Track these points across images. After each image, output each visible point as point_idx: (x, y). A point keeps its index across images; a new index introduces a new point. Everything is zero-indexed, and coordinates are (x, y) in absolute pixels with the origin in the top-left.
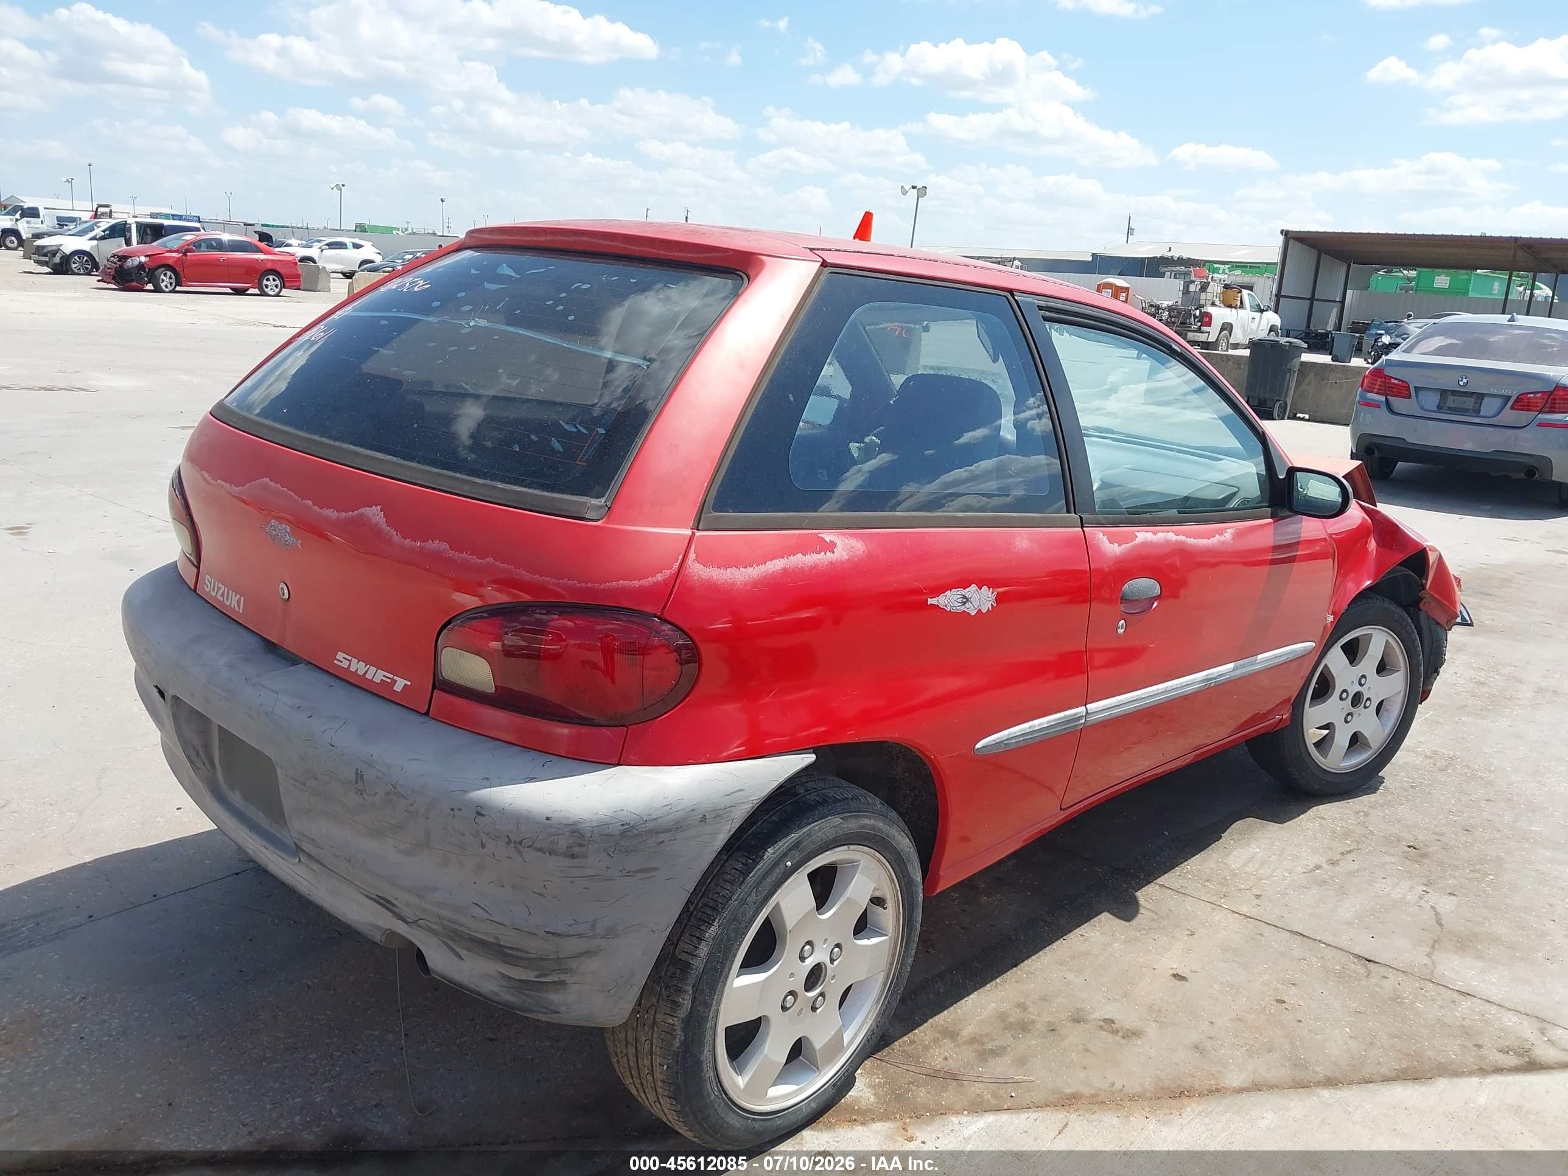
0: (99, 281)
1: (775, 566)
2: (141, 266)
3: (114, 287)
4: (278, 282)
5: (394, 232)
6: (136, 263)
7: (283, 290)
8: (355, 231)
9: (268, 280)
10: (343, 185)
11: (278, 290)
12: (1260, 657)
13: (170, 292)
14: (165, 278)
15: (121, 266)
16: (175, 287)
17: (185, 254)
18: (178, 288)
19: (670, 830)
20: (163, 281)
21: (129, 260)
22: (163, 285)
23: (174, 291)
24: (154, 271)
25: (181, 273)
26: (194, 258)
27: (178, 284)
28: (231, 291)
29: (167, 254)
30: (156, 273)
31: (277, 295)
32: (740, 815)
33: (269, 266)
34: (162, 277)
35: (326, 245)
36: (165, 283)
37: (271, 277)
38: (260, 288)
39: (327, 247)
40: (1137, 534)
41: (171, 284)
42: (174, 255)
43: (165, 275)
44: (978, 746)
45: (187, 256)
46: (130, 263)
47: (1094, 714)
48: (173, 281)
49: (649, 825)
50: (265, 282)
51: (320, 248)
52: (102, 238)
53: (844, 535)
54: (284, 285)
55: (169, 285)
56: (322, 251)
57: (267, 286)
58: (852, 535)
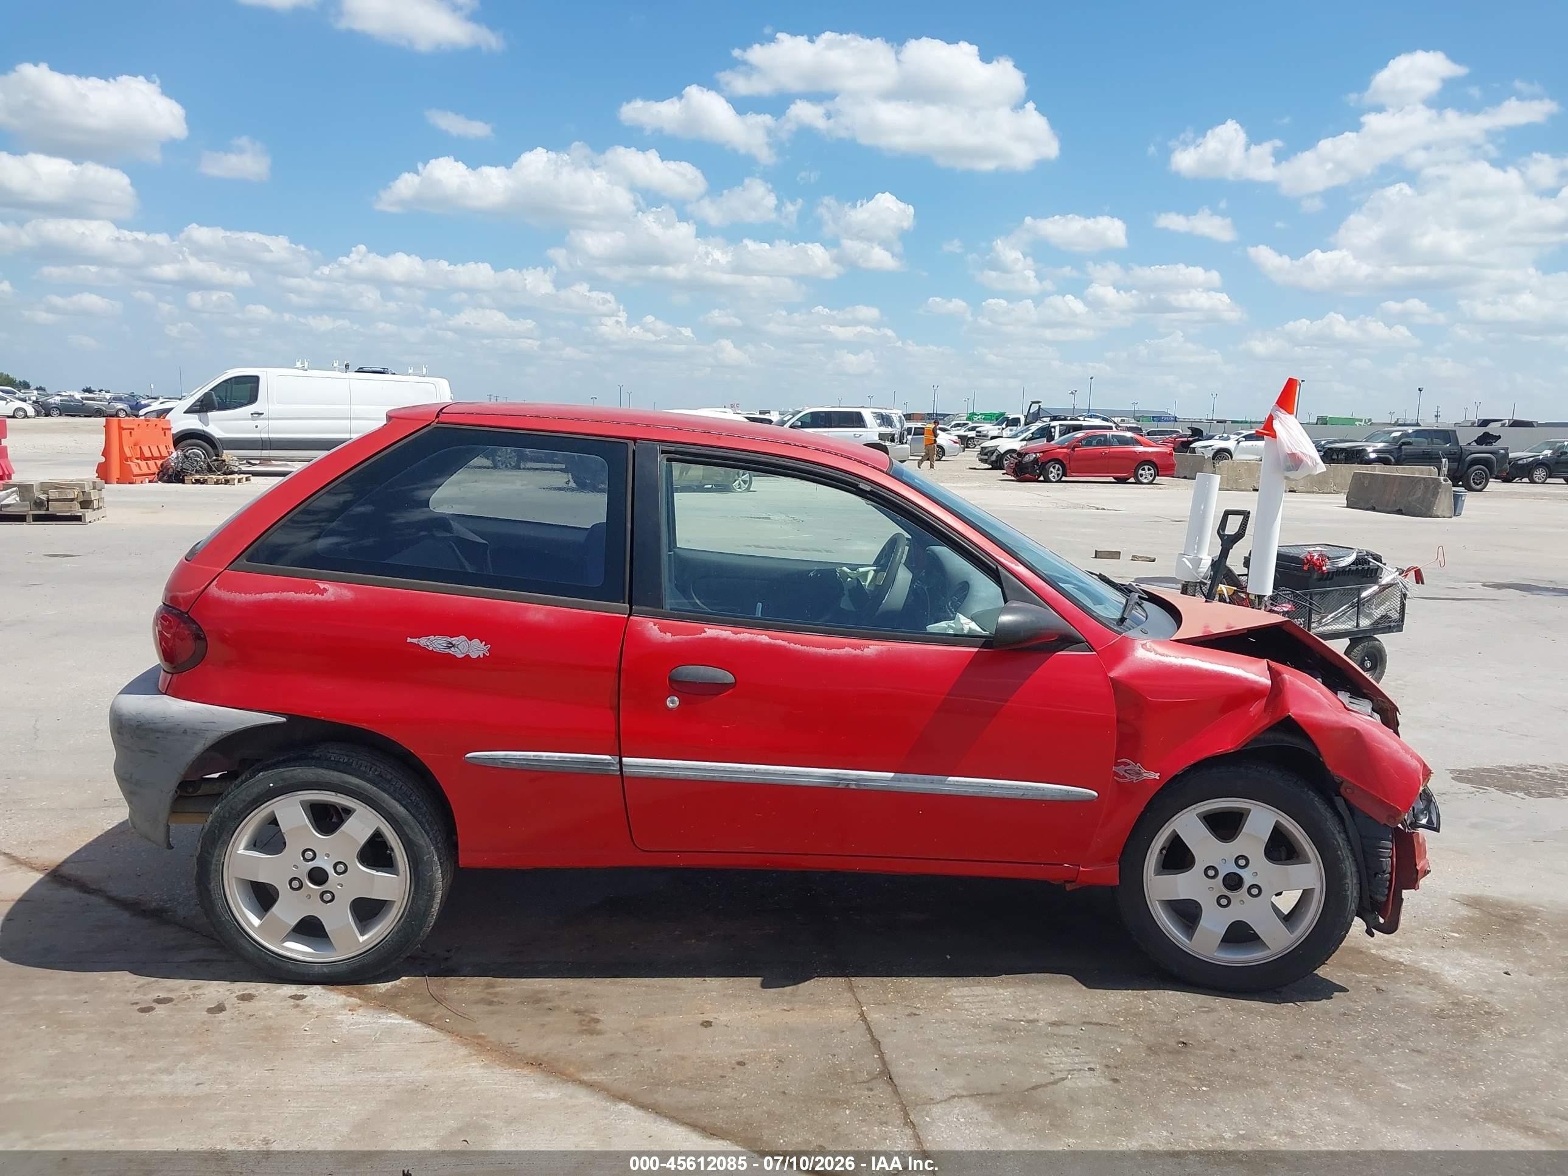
0: (1004, 474)
1: (271, 596)
2: (1036, 460)
3: (1013, 478)
4: (1152, 471)
5: (1357, 423)
6: (1032, 459)
7: (1157, 477)
8: (1317, 424)
9: (1144, 469)
10: (1303, 381)
11: (1151, 478)
12: (951, 778)
13: (1056, 482)
14: (1053, 470)
15: (1020, 462)
16: (1061, 477)
17: (1073, 449)
18: (1064, 479)
19: (163, 732)
20: (1052, 472)
21: (1027, 456)
22: (1051, 476)
23: (1060, 481)
24: (1045, 466)
25: (1068, 466)
26: (1080, 452)
27: (1064, 474)
28: (1114, 480)
29: (1058, 450)
30: (1047, 466)
31: (1151, 483)
32: (211, 738)
33: (1147, 458)
34: (1051, 469)
35: (1244, 437)
36: (1053, 474)
37: (1146, 467)
38: (1136, 477)
39: (1244, 439)
40: (706, 630)
41: (1058, 475)
42: (1065, 450)
43: (1054, 468)
44: (468, 755)
45: (1074, 451)
46: (1027, 459)
47: (630, 767)
48: (1060, 472)
49: (152, 726)
50: (1140, 472)
51: (1237, 440)
52: (1031, 439)
53: (337, 586)
54: (1158, 473)
55: (1056, 476)
56: (1238, 443)
57: (1141, 475)
58: (345, 587)
